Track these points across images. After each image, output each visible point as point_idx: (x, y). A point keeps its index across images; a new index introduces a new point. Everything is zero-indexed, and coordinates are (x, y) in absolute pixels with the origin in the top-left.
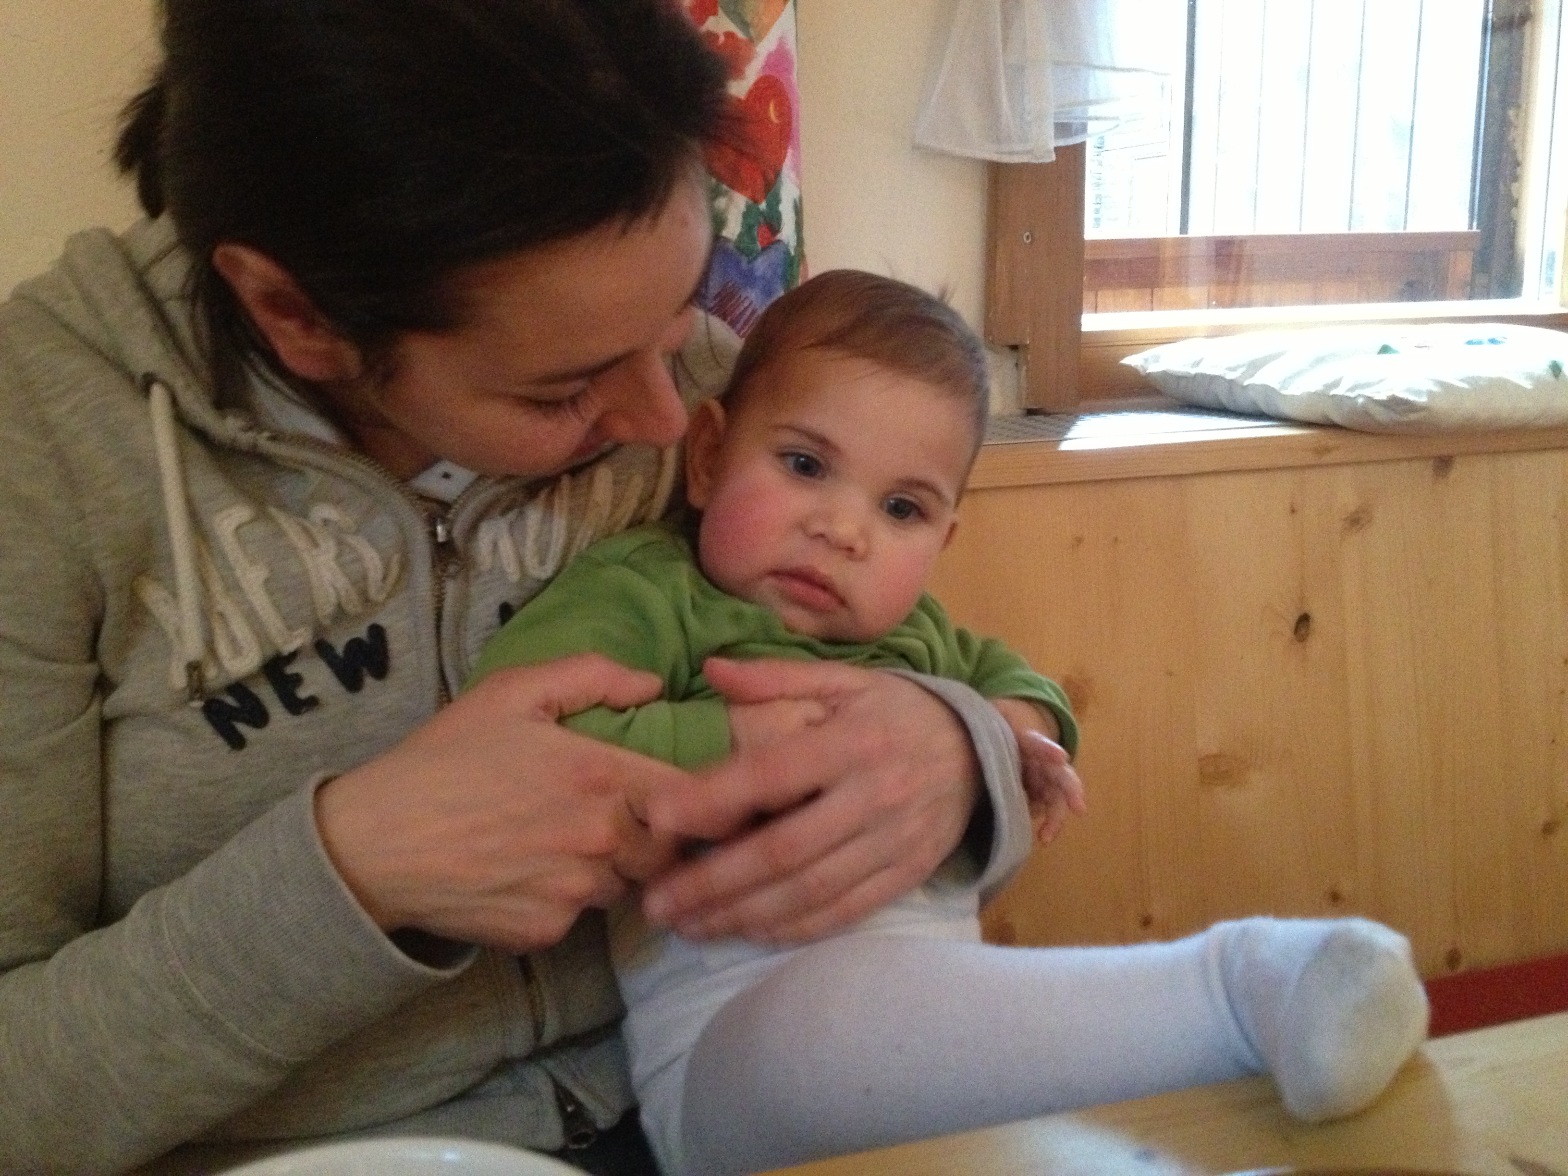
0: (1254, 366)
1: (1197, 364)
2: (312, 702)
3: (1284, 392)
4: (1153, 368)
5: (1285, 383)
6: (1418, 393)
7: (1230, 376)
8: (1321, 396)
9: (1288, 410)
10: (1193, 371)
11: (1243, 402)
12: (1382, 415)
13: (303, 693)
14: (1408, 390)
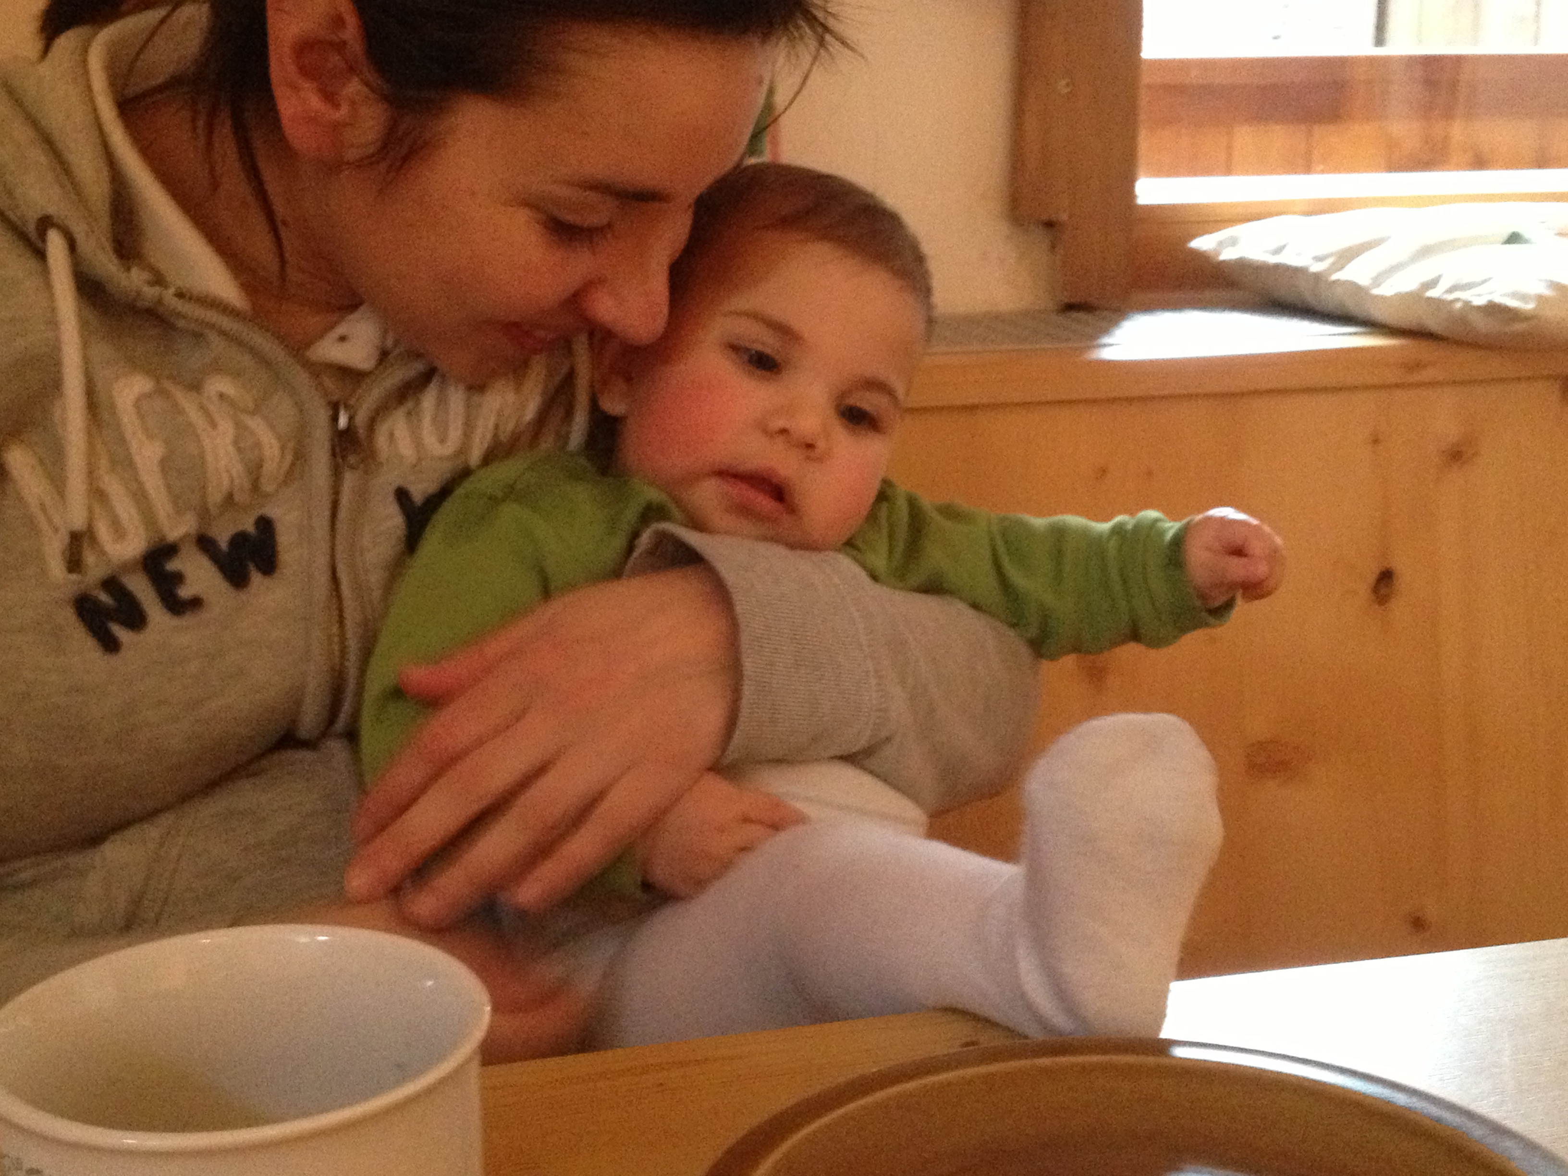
0: (1347, 256)
1: (1278, 251)
2: (196, 603)
3: (1375, 292)
4: (1227, 255)
5: (1377, 281)
6: (1524, 298)
7: (1316, 268)
8: (1416, 297)
9: (1380, 314)
10: (1273, 260)
11: (1329, 302)
12: (1482, 324)
13: (185, 592)
14: (1515, 295)
